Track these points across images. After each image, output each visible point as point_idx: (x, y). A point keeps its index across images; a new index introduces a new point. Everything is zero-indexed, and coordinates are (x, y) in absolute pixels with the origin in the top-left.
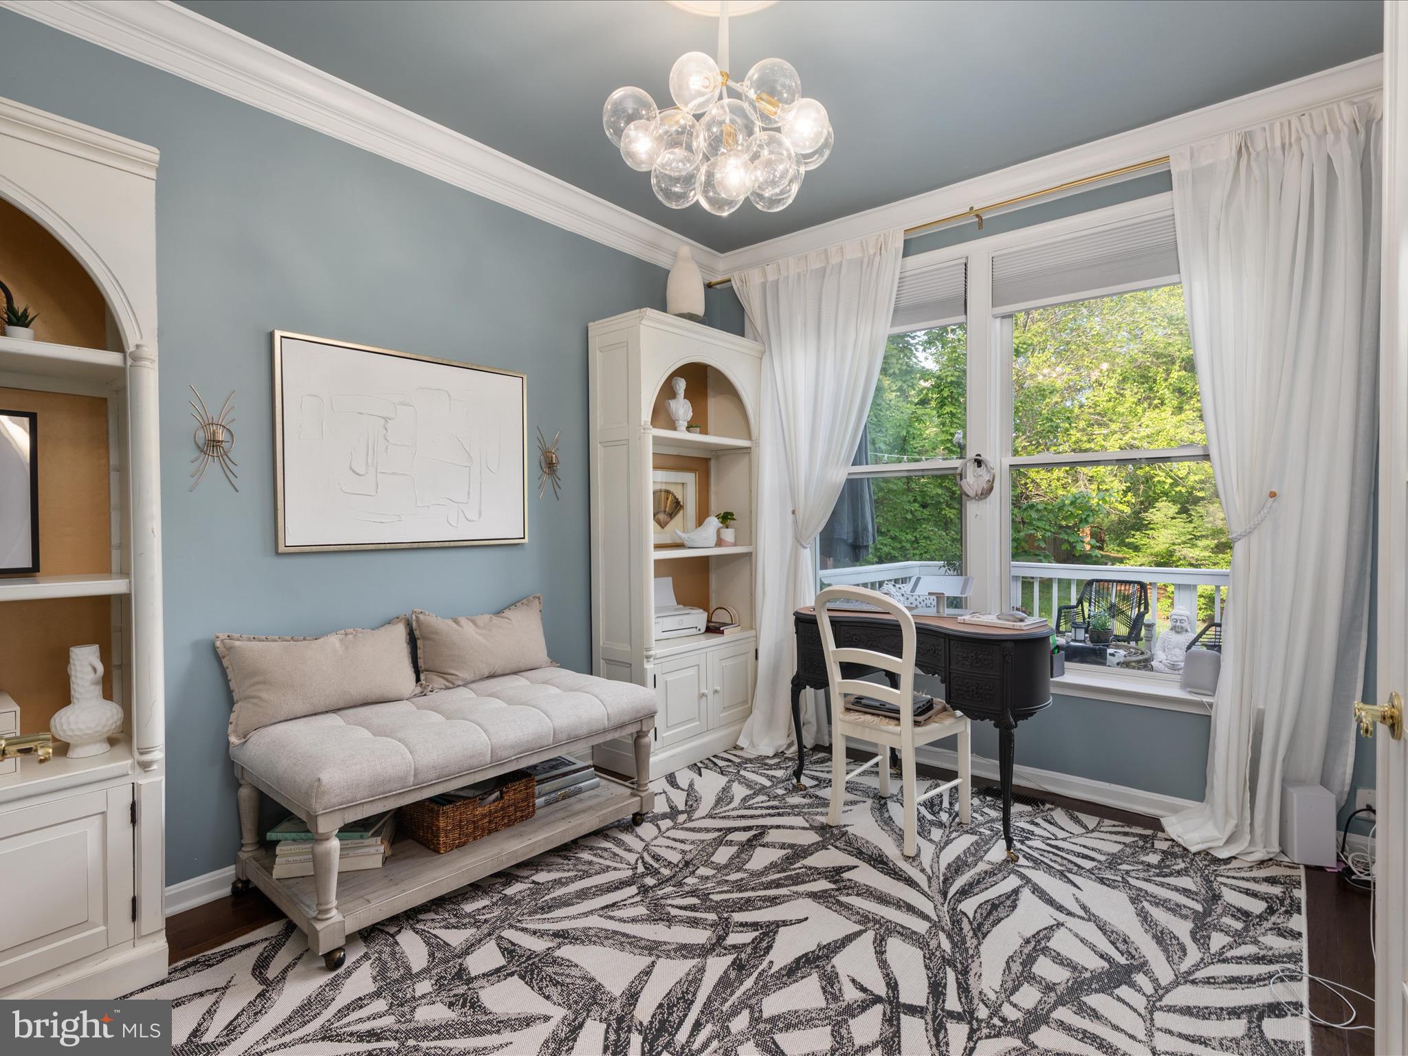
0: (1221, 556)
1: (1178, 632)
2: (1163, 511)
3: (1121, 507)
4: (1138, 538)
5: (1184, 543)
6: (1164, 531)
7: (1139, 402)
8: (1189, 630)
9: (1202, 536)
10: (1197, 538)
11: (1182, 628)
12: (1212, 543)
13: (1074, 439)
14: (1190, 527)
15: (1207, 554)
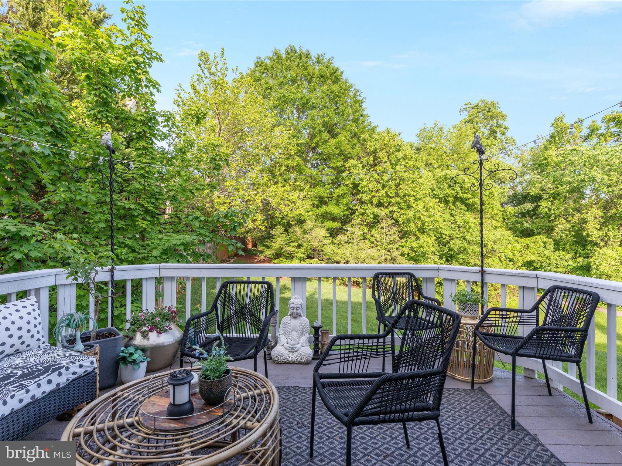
0: (299, 250)
1: (295, 318)
2: (278, 230)
3: (261, 227)
4: (268, 242)
5: (286, 244)
6: (279, 240)
7: (269, 180)
8: (302, 314)
9: (292, 241)
10: (291, 242)
11: (297, 314)
12: (296, 244)
13: (241, 194)
14: (288, 237)
15: (294, 249)
